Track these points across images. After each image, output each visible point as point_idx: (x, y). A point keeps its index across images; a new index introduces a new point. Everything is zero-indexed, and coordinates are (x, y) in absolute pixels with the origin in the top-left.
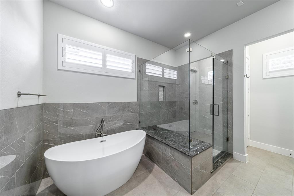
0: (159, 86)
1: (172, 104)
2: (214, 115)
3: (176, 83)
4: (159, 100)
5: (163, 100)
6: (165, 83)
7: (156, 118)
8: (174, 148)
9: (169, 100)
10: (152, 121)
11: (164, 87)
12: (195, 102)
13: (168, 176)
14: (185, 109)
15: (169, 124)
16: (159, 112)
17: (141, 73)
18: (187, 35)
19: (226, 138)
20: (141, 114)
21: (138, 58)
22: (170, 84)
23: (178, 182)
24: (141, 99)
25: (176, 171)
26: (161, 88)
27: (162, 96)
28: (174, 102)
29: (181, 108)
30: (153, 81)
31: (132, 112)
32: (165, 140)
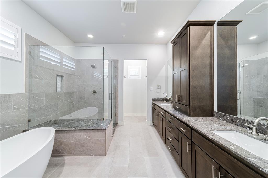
0: (57, 75)
1: (70, 94)
2: (112, 100)
3: (75, 75)
4: (57, 91)
5: (60, 91)
6: (64, 73)
7: (53, 112)
8: (91, 130)
9: (68, 91)
10: (48, 116)
11: (62, 76)
12: (95, 92)
13: (83, 157)
14: (84, 99)
15: (69, 115)
16: (57, 104)
17: (31, 56)
18: (90, 36)
19: (115, 114)
20: (31, 110)
21: (27, 36)
22: (69, 75)
23: (94, 155)
24: (31, 90)
25: (93, 147)
26: (59, 78)
27: (60, 87)
28: (73, 93)
29: (81, 98)
30: (50, 69)
31: (14, 109)
32: (78, 127)
